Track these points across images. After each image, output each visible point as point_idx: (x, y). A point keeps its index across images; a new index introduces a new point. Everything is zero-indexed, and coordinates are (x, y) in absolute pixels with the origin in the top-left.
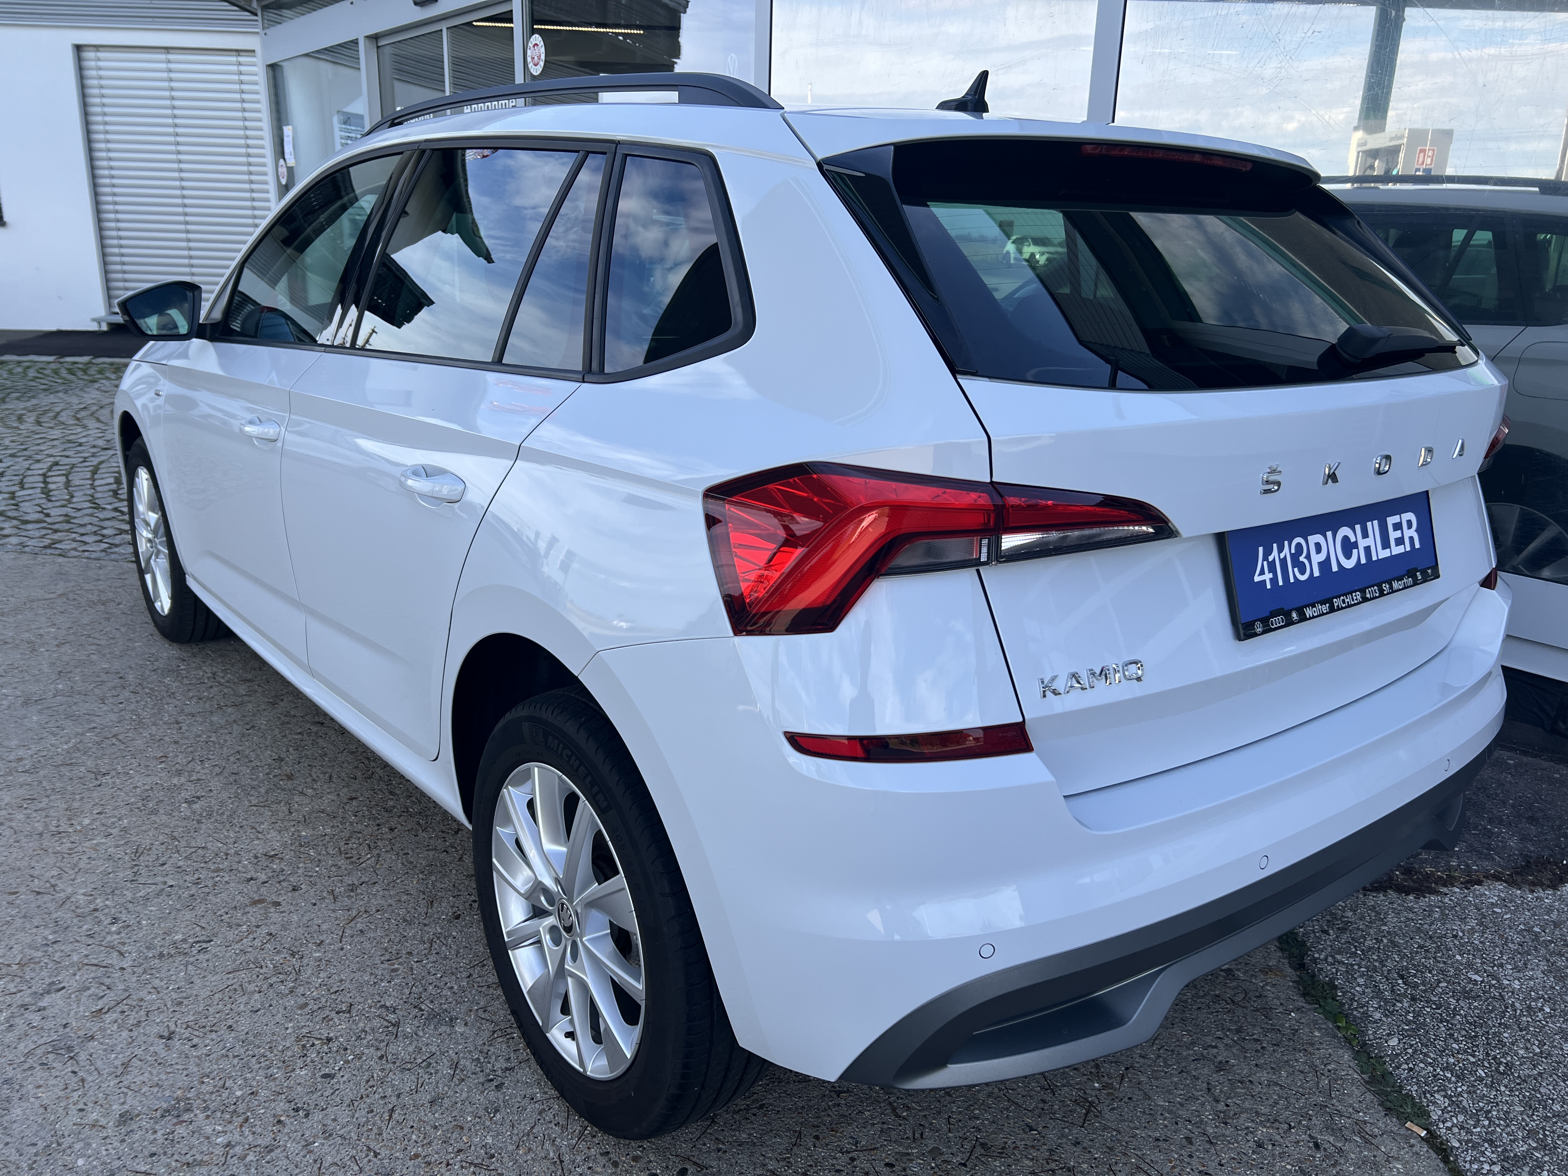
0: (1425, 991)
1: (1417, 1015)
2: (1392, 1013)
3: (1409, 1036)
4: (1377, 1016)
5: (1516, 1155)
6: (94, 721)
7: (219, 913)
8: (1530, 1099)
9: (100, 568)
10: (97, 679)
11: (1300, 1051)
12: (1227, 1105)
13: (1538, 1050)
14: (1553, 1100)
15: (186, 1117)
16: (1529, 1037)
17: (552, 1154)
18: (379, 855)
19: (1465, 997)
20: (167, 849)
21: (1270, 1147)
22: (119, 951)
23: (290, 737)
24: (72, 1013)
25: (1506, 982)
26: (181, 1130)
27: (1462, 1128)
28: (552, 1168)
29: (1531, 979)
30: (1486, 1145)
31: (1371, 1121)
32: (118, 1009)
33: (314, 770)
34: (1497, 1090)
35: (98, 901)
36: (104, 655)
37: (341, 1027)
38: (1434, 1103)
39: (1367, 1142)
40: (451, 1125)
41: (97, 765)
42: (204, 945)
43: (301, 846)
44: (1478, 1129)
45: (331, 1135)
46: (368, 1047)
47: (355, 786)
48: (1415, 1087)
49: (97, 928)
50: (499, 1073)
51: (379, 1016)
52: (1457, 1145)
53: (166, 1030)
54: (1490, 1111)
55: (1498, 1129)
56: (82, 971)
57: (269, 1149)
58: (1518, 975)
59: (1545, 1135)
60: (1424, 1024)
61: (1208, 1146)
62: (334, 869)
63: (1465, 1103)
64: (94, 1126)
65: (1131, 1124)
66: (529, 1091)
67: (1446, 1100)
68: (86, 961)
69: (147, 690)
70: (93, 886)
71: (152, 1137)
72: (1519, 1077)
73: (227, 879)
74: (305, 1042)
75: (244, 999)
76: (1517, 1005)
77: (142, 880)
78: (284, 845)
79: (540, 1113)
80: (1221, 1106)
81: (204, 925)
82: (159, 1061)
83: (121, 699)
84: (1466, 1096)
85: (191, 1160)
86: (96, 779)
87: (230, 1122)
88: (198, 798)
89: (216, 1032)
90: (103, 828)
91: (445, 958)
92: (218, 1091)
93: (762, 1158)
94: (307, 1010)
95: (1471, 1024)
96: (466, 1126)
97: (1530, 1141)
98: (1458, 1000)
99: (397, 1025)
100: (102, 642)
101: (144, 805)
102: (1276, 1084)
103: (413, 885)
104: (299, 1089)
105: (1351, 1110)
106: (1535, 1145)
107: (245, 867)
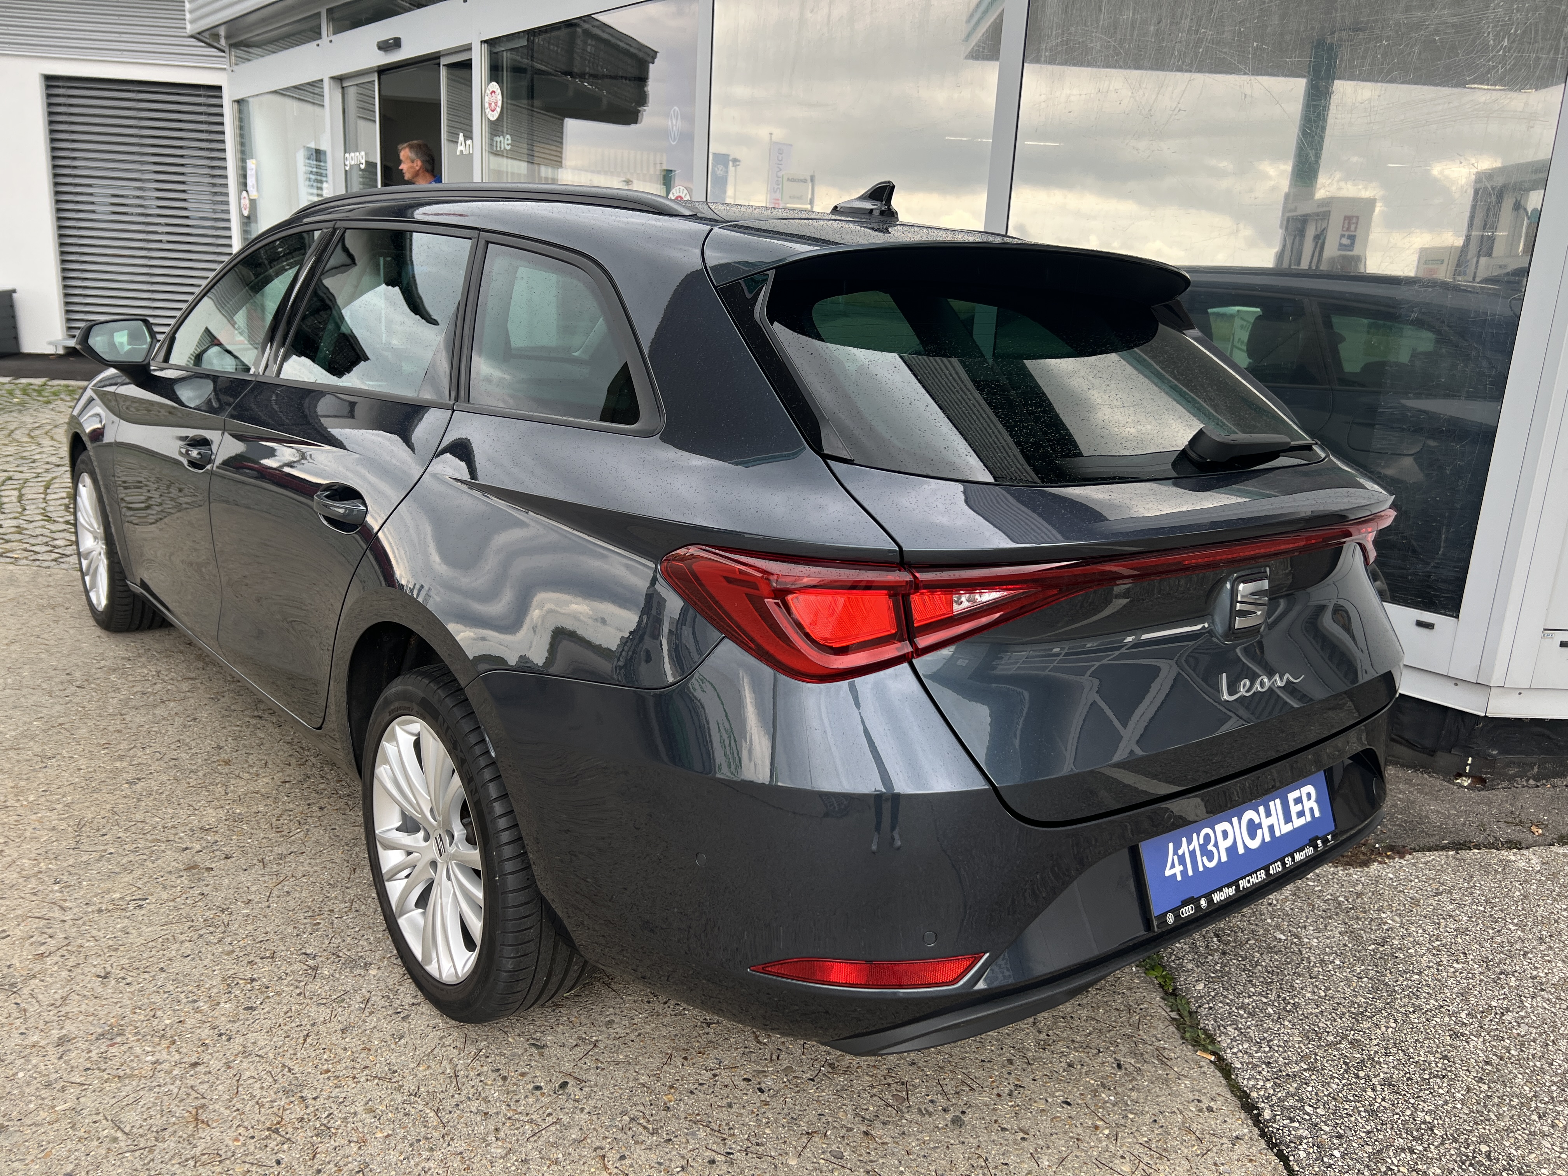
0: (1235, 947)
1: (1224, 965)
2: (1202, 964)
3: (1214, 982)
4: (1190, 966)
5: (1288, 1075)
6: (41, 712)
7: (155, 876)
8: (1309, 1031)
9: (50, 575)
10: (44, 675)
11: (1119, 994)
12: (1048, 1035)
13: (1323, 994)
14: (1328, 1032)
15: (118, 1039)
16: (1317, 983)
17: (448, 1071)
18: (308, 830)
19: (1269, 952)
20: (108, 822)
21: (1079, 1067)
22: (60, 906)
23: (229, 729)
24: (16, 956)
25: (1306, 940)
26: (114, 1050)
27: (1246, 1053)
28: (448, 1081)
29: (1328, 938)
30: (1264, 1066)
31: (1170, 1047)
32: (59, 953)
33: (251, 757)
34: (1281, 1024)
35: (42, 864)
36: (52, 654)
37: (264, 970)
38: (1226, 1034)
39: (1163, 1063)
40: (359, 1048)
41: (43, 750)
42: (140, 903)
43: (236, 821)
44: (1259, 1054)
45: (250, 1055)
46: (287, 986)
47: (289, 771)
48: (1212, 1022)
49: (41, 887)
50: (407, 1007)
51: (300, 961)
52: (1239, 1066)
53: (103, 970)
54: (1272, 1040)
55: (1276, 1054)
56: (25, 923)
57: (195, 1065)
58: (1318, 935)
59: (1316, 1060)
60: (1229, 972)
61: (1025, 1066)
62: (264, 841)
63: (1252, 1034)
64: (34, 1046)
65: (962, 1050)
66: (433, 1022)
67: (1237, 1032)
68: (30, 914)
69: (93, 686)
70: (37, 852)
71: (87, 1056)
72: (1303, 1014)
73: (163, 848)
74: (230, 983)
75: (177, 946)
76: (1312, 958)
77: (83, 848)
78: (219, 820)
79: (441, 1038)
80: (1043, 1036)
81: (140, 886)
82: (96, 995)
83: (67, 692)
84: (1253, 1028)
85: (122, 1074)
86: (42, 762)
87: (159, 1044)
88: (139, 779)
89: (148, 972)
90: (48, 804)
91: (364, 914)
92: (148, 1020)
93: (635, 1074)
94: (234, 956)
95: (1269, 973)
96: (374, 1048)
97: (1302, 1064)
98: (1261, 954)
99: (315, 969)
100: (52, 642)
101: (87, 785)
102: (1093, 1019)
103: (338, 855)
104: (223, 1018)
105: (1154, 1039)
106: (1306, 1067)
107: (180, 838)
